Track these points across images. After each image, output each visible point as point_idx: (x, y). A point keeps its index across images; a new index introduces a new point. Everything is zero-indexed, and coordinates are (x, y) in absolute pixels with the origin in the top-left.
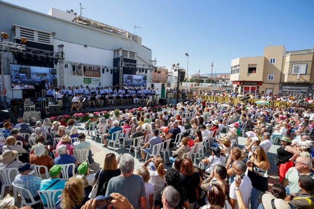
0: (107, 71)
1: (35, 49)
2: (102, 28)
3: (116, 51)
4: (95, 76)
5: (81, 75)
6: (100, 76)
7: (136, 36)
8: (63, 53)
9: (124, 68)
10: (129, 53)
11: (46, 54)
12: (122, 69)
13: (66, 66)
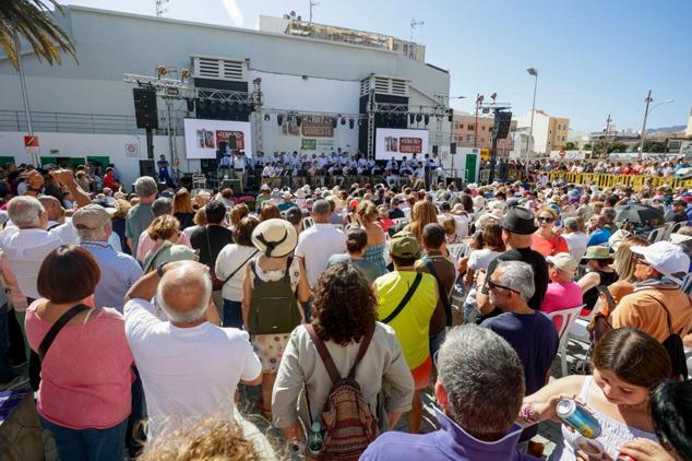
0: (343, 122)
1: (217, 91)
2: (336, 37)
3: (365, 81)
4: (324, 136)
5: (297, 134)
6: (332, 135)
7: (413, 45)
8: (260, 94)
9: (377, 115)
10: (390, 82)
11: (234, 98)
12: (372, 117)
13: (267, 117)
